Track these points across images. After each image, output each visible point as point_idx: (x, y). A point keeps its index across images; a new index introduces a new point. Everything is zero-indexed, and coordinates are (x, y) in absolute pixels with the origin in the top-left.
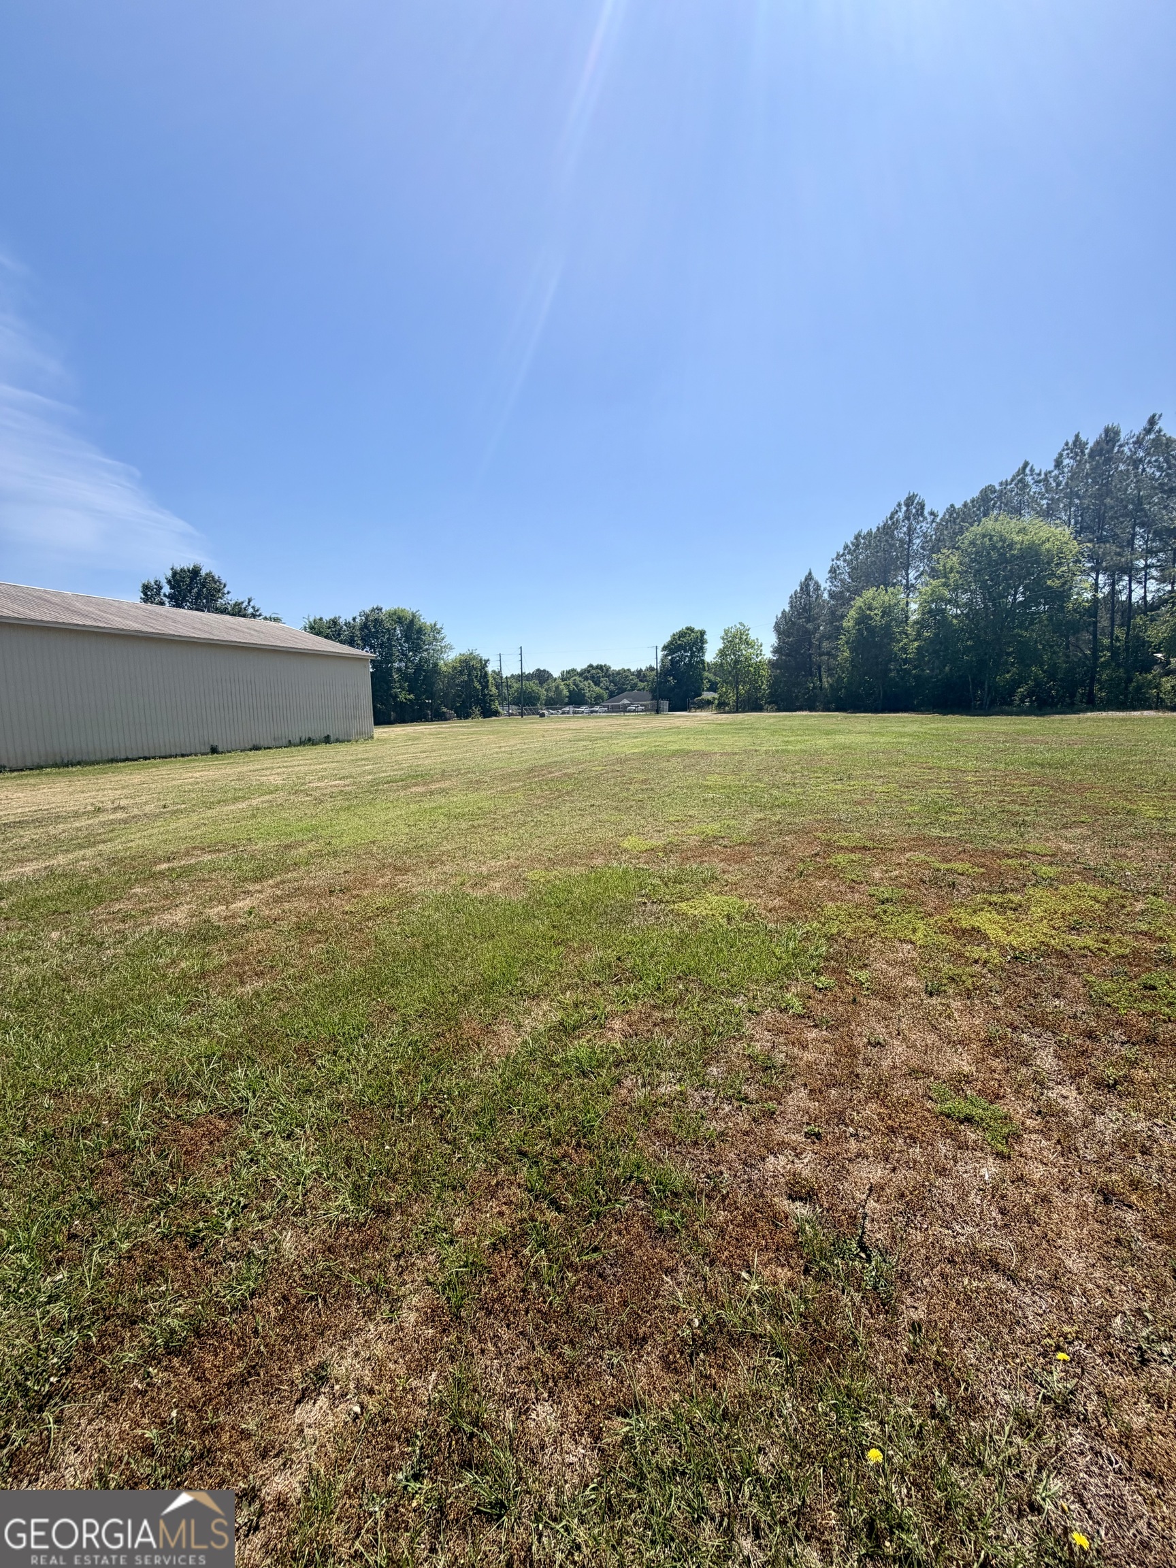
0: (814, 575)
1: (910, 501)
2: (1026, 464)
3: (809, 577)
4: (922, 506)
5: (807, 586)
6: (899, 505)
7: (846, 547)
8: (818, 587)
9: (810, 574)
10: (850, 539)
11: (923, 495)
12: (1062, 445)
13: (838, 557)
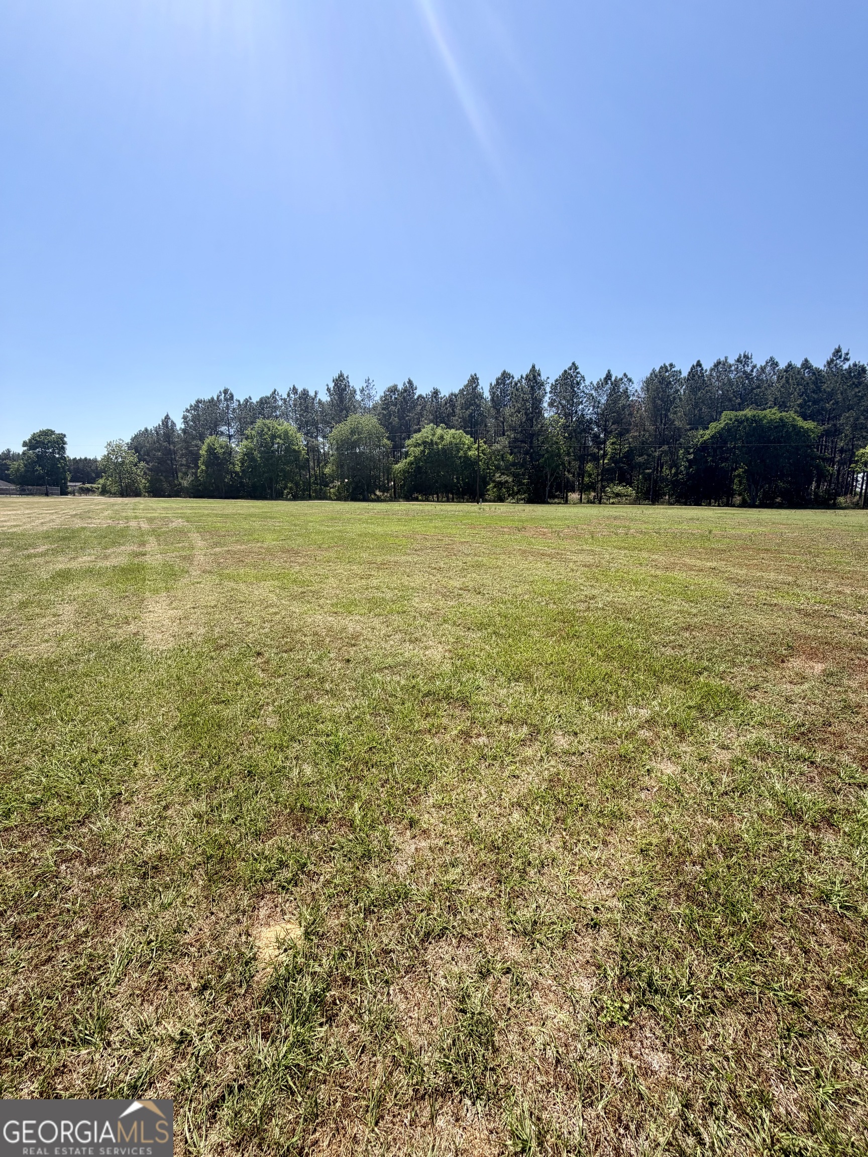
0: (170, 416)
1: (226, 392)
2: (275, 391)
3: (167, 417)
4: (232, 397)
5: (167, 422)
6: (220, 392)
7: (191, 406)
8: (173, 424)
9: (167, 415)
10: (193, 403)
11: (232, 390)
12: (288, 389)
13: (187, 411)
